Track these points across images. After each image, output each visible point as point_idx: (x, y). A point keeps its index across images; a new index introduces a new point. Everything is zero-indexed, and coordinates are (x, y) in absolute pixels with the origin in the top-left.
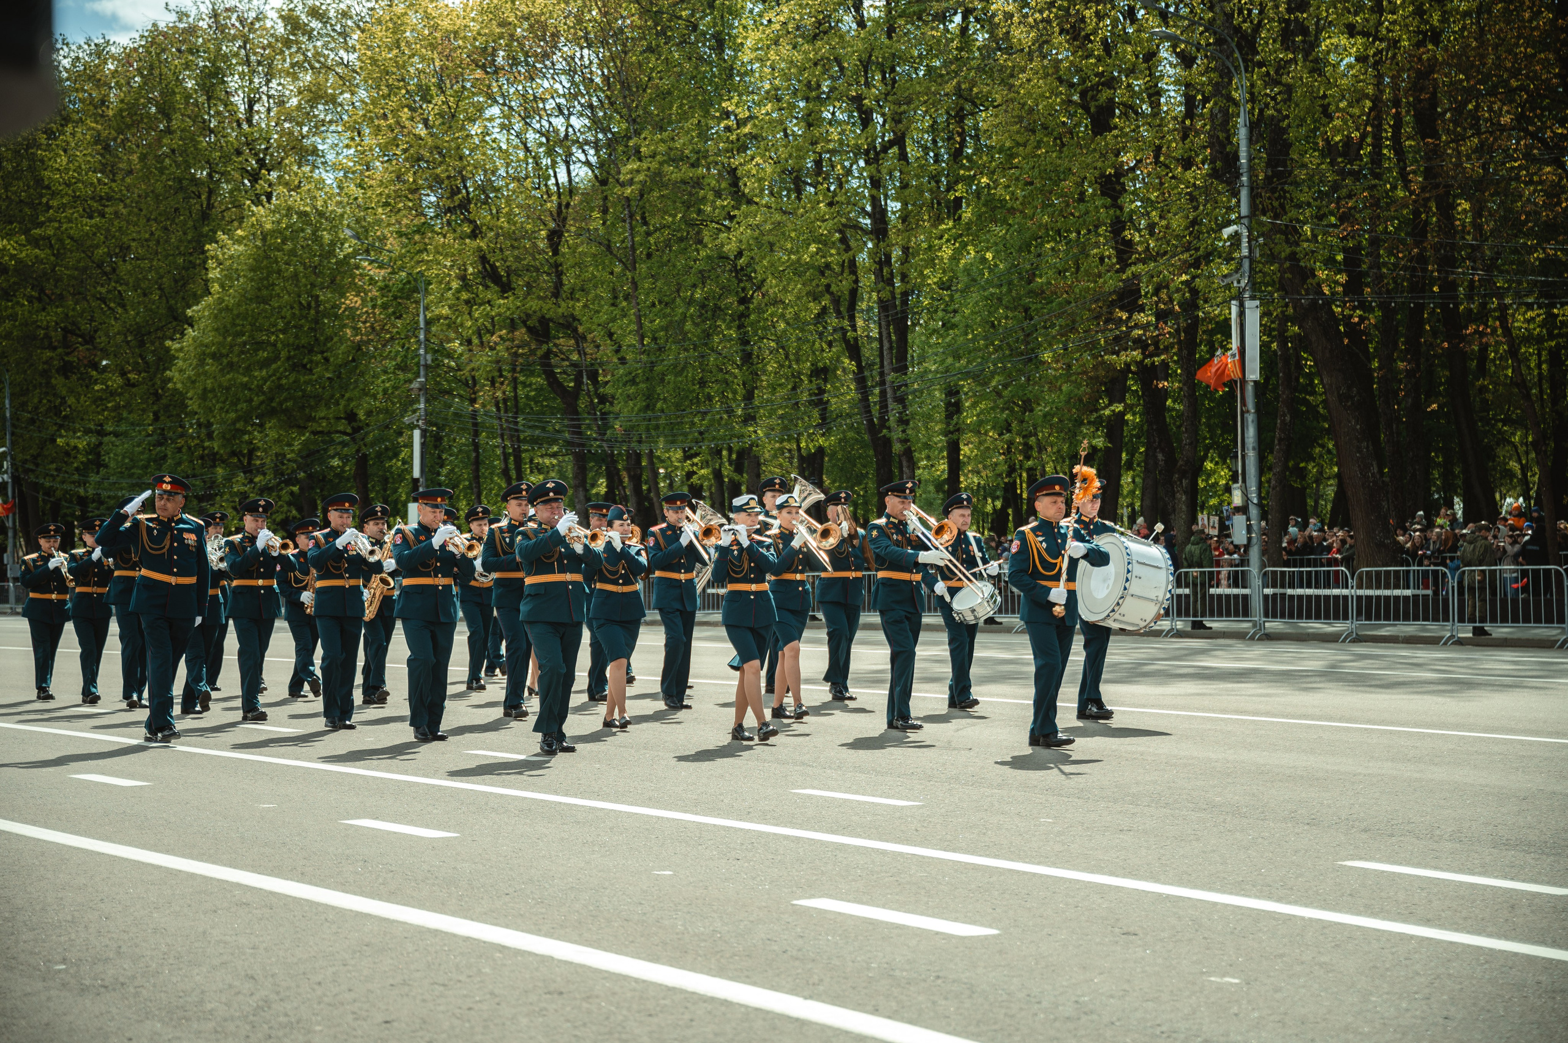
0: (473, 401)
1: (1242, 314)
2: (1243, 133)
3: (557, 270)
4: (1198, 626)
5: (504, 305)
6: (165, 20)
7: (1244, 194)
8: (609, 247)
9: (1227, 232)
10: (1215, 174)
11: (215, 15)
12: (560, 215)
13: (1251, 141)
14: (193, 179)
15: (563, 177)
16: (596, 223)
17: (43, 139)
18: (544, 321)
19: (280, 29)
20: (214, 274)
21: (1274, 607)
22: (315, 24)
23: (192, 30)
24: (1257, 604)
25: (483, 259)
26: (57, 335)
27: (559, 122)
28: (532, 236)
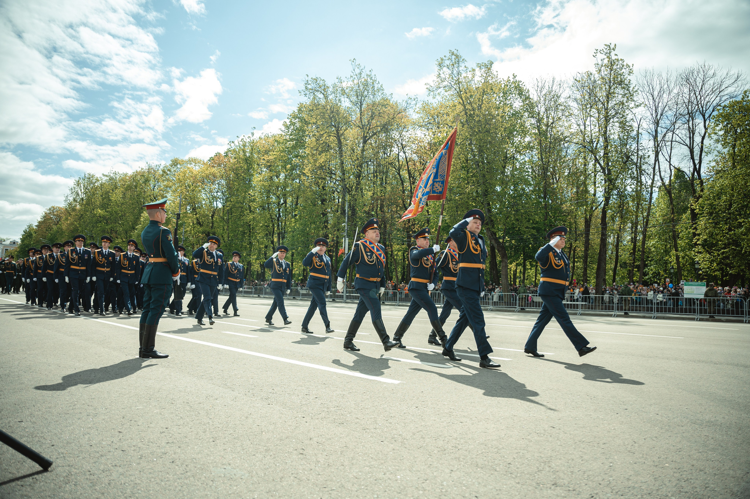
0: (193, 248)
1: (345, 240)
2: (347, 206)
3: (213, 223)
4: (333, 300)
5: (201, 229)
6: (139, 170)
7: (346, 218)
8: (224, 219)
9: (343, 225)
10: (341, 213)
11: (149, 169)
12: (214, 213)
13: (348, 208)
14: (141, 201)
15: (215, 205)
16: (221, 214)
17: (111, 191)
18: (209, 233)
19: (161, 173)
20: (142, 220)
21: (348, 297)
22: (168, 172)
23: (144, 172)
24: (345, 297)
25: (197, 220)
26: (109, 231)
27: (215, 194)
28: (208, 215)
